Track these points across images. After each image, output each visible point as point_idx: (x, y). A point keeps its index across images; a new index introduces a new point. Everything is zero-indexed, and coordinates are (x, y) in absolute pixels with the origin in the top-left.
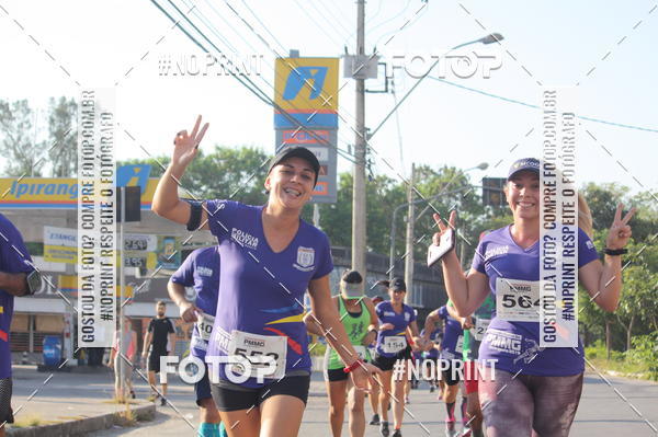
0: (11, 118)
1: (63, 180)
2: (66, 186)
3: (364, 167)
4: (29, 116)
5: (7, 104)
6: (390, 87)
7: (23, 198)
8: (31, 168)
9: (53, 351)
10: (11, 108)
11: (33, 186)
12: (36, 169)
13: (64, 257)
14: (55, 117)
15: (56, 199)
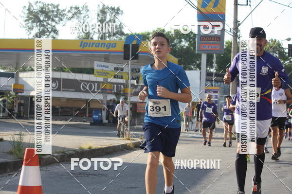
0: (80, 13)
1: (103, 41)
2: (105, 44)
3: (237, 38)
4: (88, 13)
5: (79, 8)
6: (249, 3)
7: (85, 48)
8: (89, 36)
9: (97, 117)
10: (80, 9)
11: (90, 43)
12: (91, 36)
13: (103, 75)
14: (100, 13)
15: (100, 49)
